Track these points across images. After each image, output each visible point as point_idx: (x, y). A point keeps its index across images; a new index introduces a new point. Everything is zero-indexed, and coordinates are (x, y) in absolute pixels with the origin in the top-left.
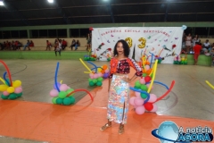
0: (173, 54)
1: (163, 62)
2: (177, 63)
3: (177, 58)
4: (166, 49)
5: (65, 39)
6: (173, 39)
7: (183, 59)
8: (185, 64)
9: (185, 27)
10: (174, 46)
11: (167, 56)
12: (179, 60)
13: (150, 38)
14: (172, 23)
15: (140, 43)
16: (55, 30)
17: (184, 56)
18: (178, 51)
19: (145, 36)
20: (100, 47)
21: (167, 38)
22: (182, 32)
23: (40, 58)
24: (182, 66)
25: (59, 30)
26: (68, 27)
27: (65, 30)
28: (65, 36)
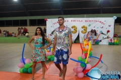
0: (108, 38)
1: (100, 43)
2: (111, 44)
3: (111, 40)
4: (102, 33)
5: (26, 27)
6: (107, 26)
7: (116, 41)
8: (117, 45)
9: (115, 17)
10: (108, 31)
11: (104, 38)
12: (113, 42)
13: (90, 25)
14: (106, 15)
15: (83, 30)
16: (18, 21)
17: (116, 39)
18: (111, 35)
19: (86, 25)
20: (52, 33)
21: (102, 25)
22: (114, 21)
23: (7, 42)
24: (115, 47)
25: (21, 21)
26: (28, 18)
27: (26, 21)
28: (26, 25)
